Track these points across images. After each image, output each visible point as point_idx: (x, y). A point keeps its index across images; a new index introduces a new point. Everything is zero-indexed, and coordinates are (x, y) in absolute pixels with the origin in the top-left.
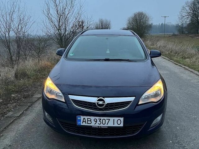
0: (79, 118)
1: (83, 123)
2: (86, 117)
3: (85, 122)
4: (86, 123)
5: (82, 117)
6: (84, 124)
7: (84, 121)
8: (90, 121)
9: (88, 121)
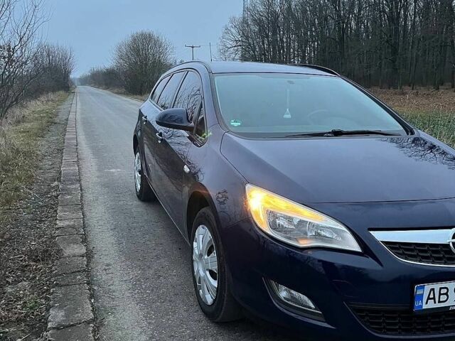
0: (419, 292)
1: (427, 303)
2: (437, 286)
3: (434, 298)
4: (435, 303)
5: (428, 287)
6: (431, 305)
7: (431, 296)
8: (446, 294)
9: (440, 294)
